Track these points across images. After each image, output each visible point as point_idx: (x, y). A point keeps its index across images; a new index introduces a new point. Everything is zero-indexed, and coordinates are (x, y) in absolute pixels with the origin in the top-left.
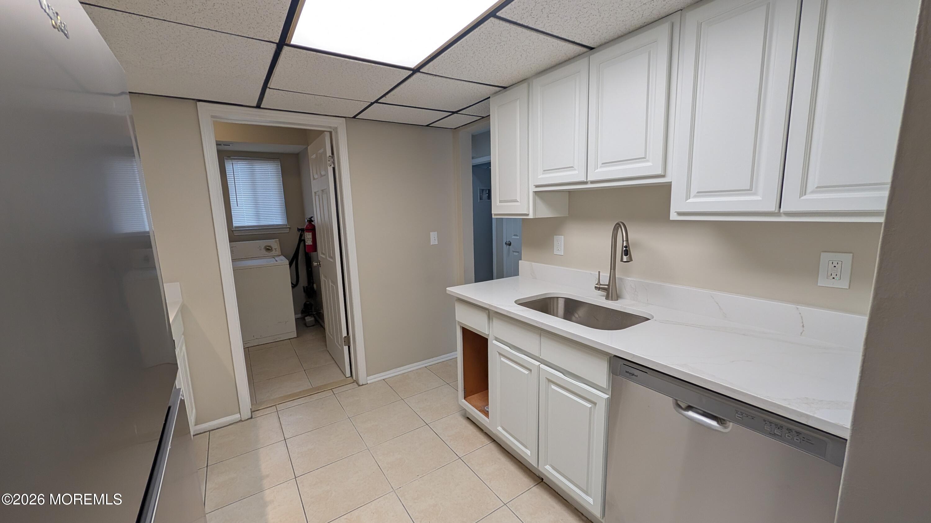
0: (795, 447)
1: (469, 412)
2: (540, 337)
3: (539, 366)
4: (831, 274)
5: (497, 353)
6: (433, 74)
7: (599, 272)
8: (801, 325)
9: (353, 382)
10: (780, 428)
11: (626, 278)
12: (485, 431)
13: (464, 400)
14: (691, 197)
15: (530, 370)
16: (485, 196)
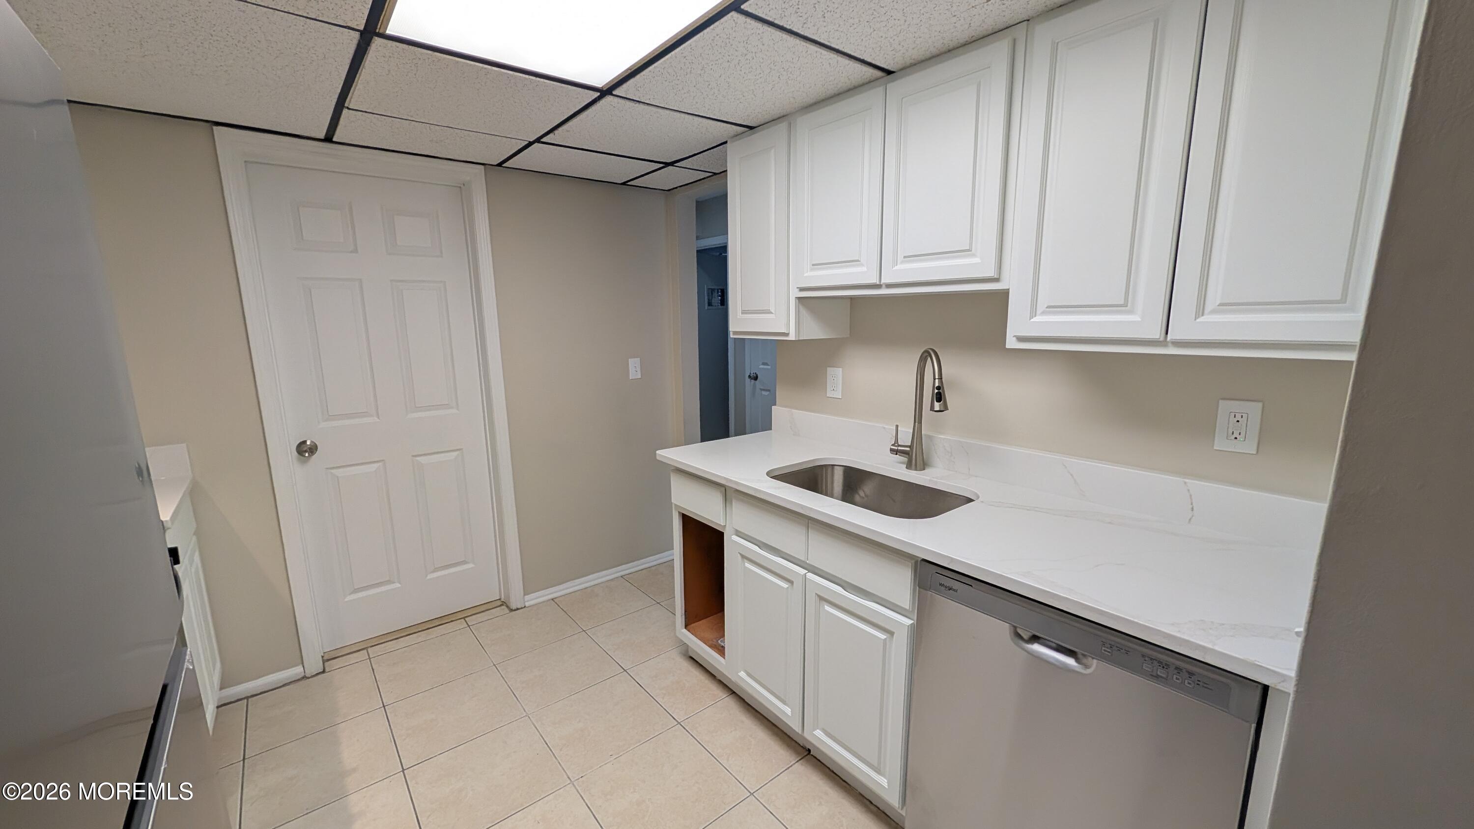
0: (1184, 693)
1: (692, 649)
2: (807, 531)
3: (806, 576)
4: (1233, 432)
5: (739, 555)
6: (634, 99)
7: (897, 426)
8: (1191, 506)
9: (502, 605)
10: (1165, 667)
11: (936, 436)
12: (719, 677)
13: (684, 631)
14: (1037, 314)
15: (791, 582)
16: (717, 299)
